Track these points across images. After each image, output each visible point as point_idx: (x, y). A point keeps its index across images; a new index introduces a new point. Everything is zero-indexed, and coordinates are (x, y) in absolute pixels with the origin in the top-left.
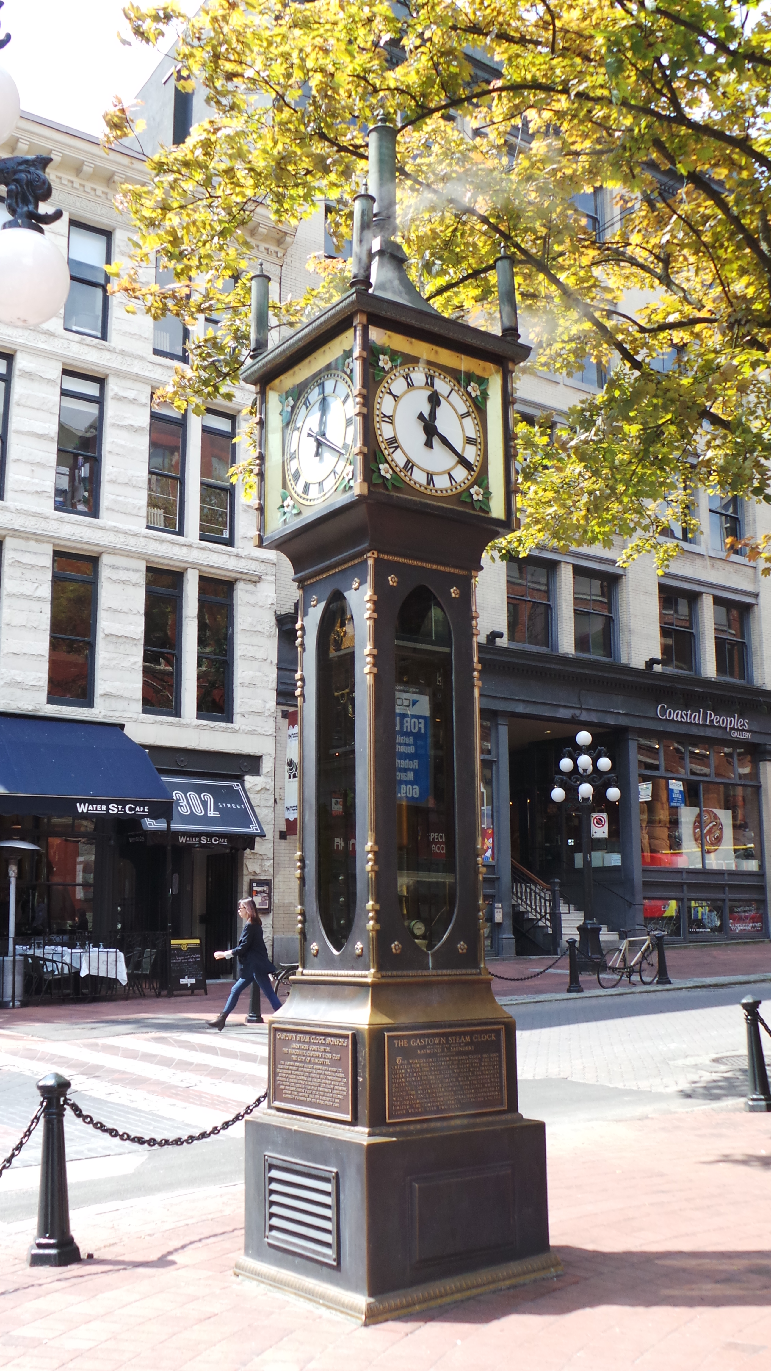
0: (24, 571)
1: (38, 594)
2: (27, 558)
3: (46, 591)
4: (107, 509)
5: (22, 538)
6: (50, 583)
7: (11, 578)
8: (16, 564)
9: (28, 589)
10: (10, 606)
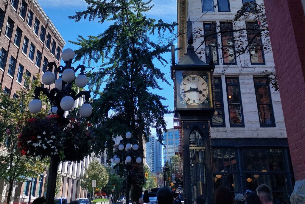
0: (246, 85)
1: (251, 92)
2: (246, 81)
3: (253, 90)
4: (267, 61)
5: (244, 75)
6: (254, 88)
7: (243, 88)
8: (243, 83)
9: (248, 91)
10: (244, 97)
